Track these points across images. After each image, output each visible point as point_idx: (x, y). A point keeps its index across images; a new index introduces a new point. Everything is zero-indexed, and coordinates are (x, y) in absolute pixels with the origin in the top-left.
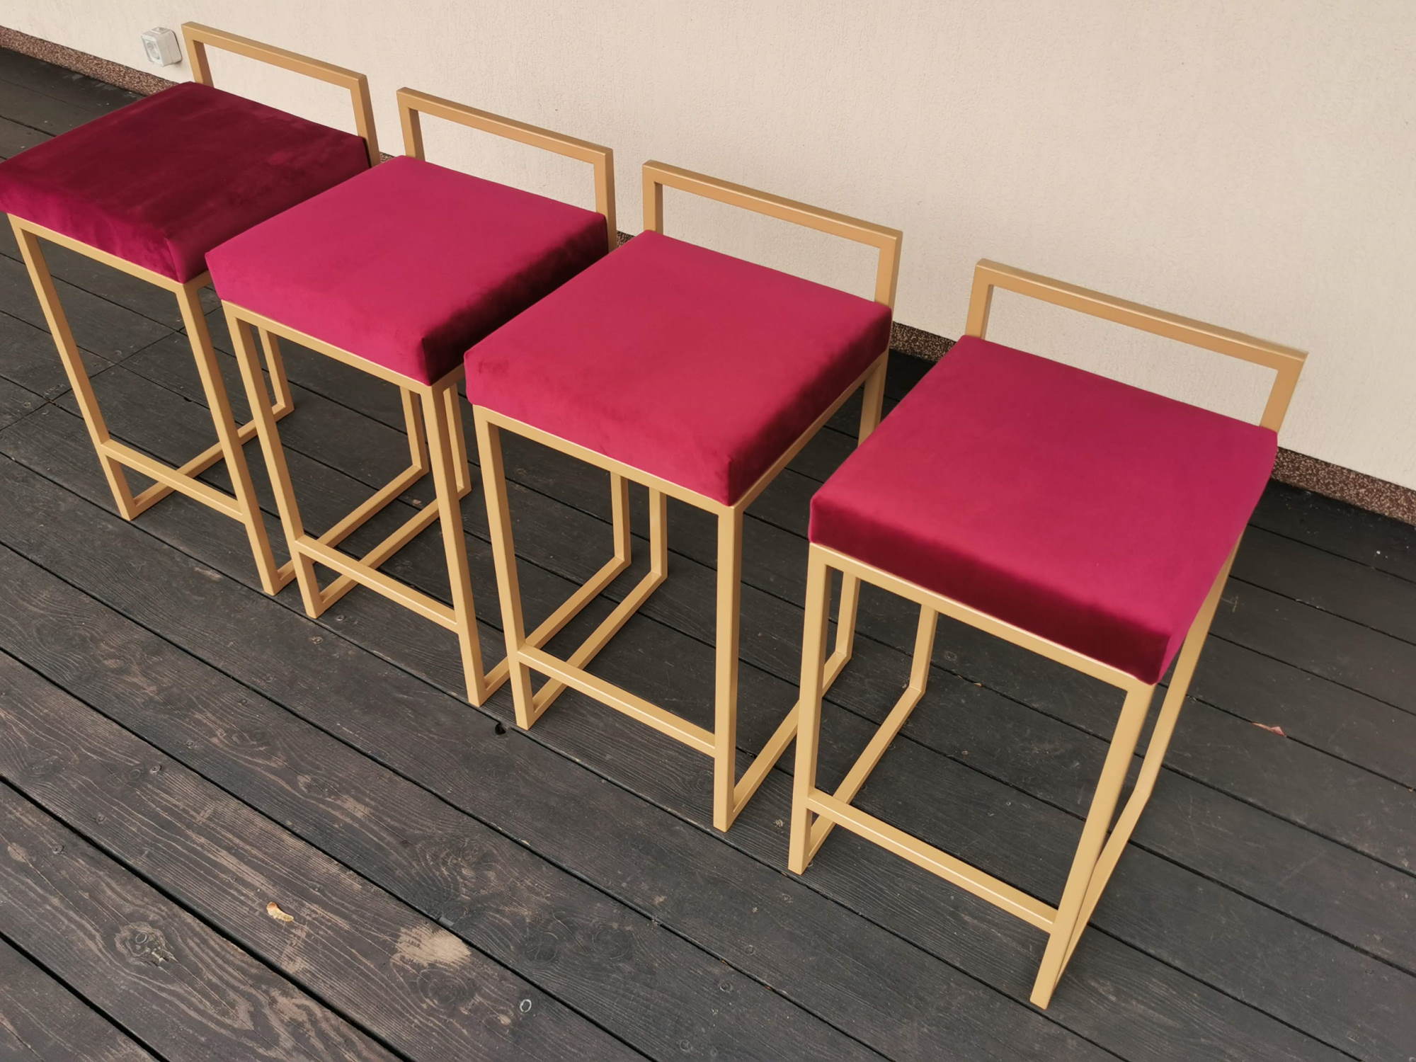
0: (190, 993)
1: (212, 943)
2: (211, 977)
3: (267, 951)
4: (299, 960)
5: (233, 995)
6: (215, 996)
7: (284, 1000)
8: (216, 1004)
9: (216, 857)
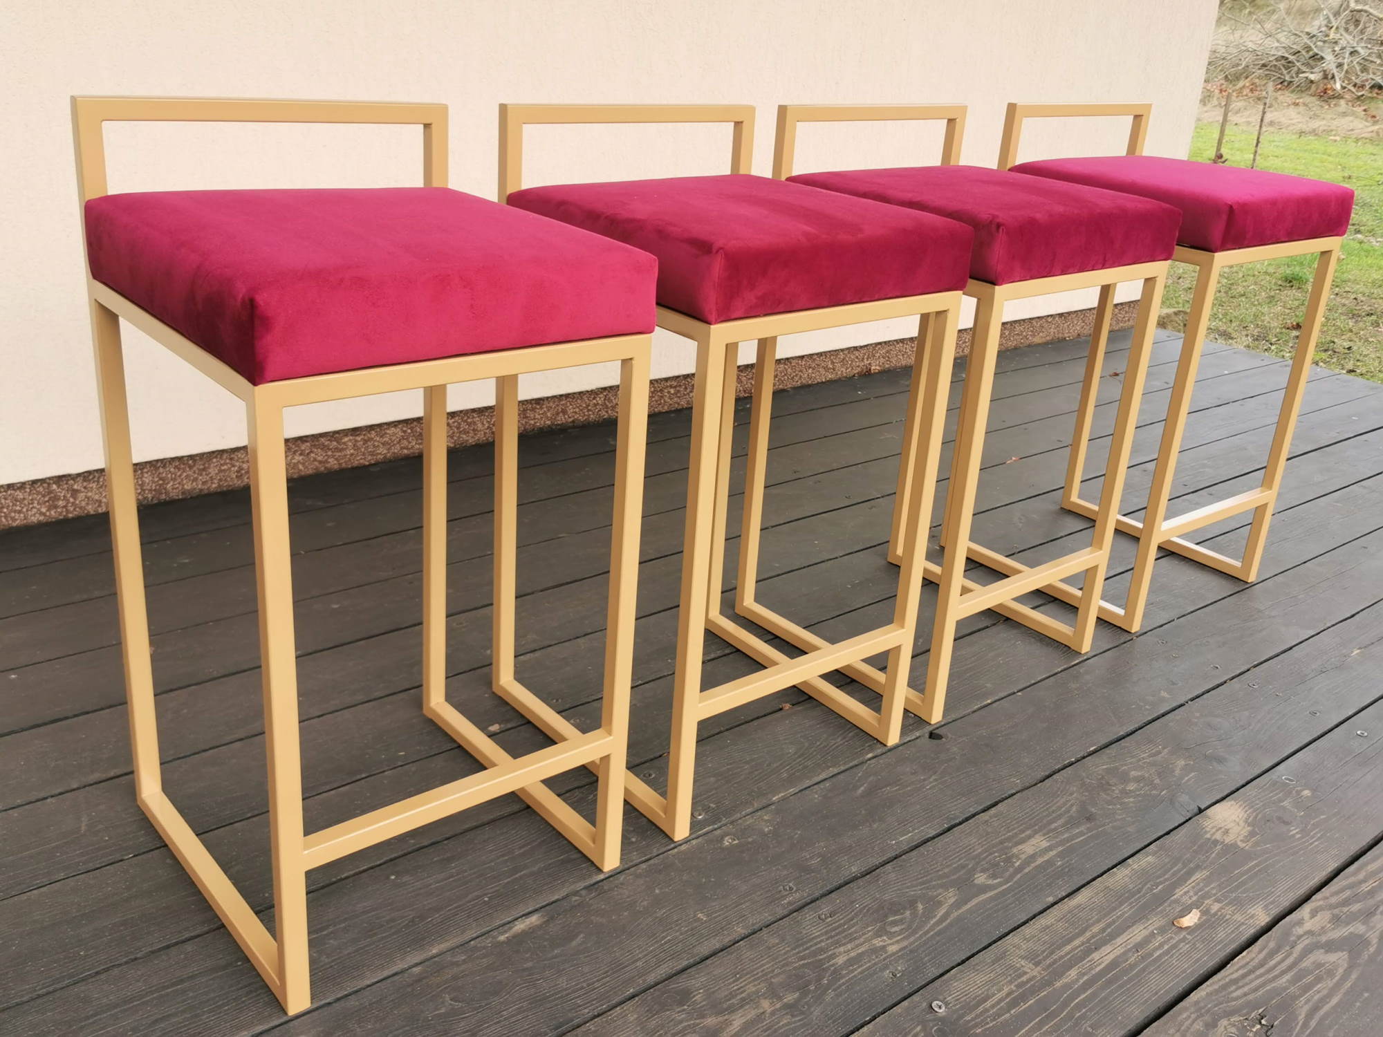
0: (1308, 1001)
1: (1235, 976)
2: (1284, 980)
3: (1241, 934)
4: (1252, 911)
5: (1306, 963)
6: (1310, 978)
7: (1308, 926)
8: (1319, 979)
9: (1100, 964)
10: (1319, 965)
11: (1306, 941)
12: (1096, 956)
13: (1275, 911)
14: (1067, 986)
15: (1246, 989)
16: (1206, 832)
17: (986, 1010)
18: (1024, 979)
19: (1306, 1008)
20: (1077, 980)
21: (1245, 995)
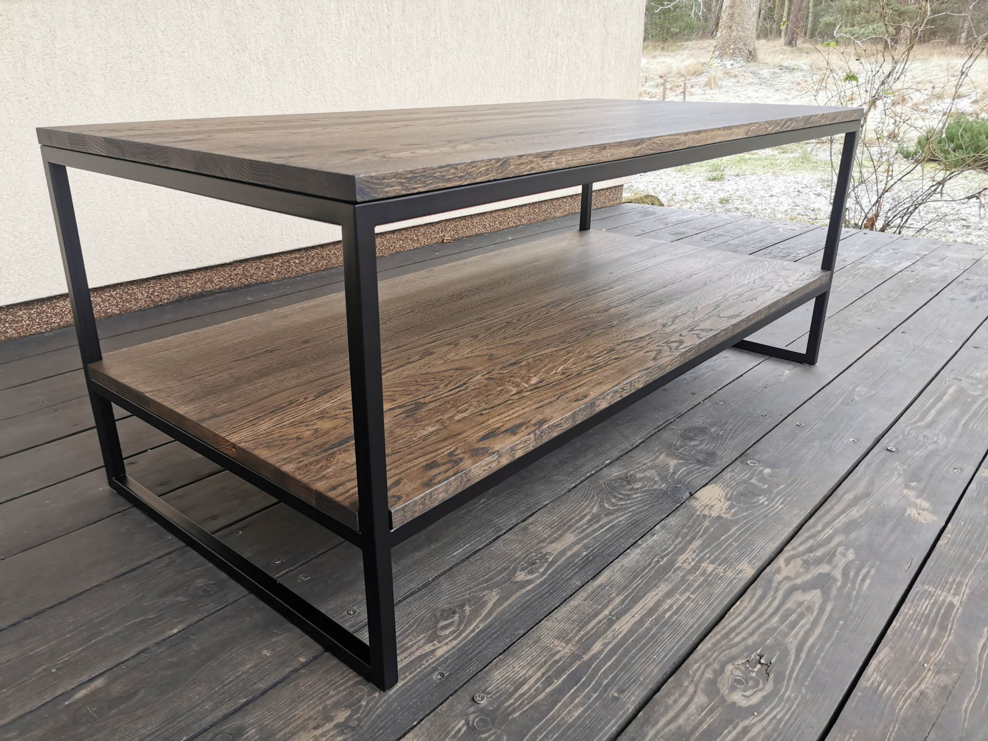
0: (795, 637)
1: (733, 624)
2: (774, 622)
3: (734, 587)
4: (739, 567)
5: (790, 604)
6: (794, 617)
7: (784, 573)
8: (801, 616)
9: (621, 632)
10: (800, 604)
11: (787, 585)
12: (616, 626)
13: (758, 565)
14: (595, 657)
15: (744, 634)
16: (696, 510)
17: (523, 694)
18: (557, 657)
19: (795, 643)
20: (602, 650)
21: (744, 639)
